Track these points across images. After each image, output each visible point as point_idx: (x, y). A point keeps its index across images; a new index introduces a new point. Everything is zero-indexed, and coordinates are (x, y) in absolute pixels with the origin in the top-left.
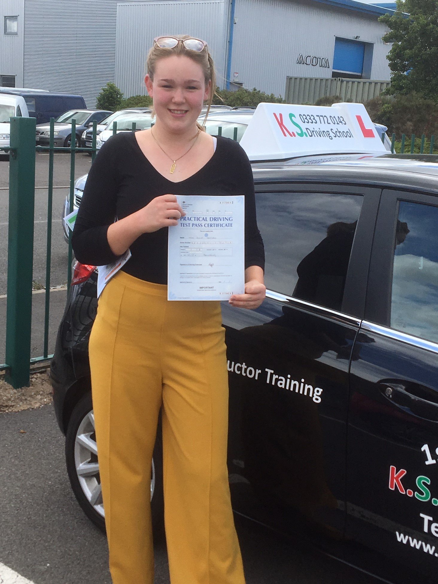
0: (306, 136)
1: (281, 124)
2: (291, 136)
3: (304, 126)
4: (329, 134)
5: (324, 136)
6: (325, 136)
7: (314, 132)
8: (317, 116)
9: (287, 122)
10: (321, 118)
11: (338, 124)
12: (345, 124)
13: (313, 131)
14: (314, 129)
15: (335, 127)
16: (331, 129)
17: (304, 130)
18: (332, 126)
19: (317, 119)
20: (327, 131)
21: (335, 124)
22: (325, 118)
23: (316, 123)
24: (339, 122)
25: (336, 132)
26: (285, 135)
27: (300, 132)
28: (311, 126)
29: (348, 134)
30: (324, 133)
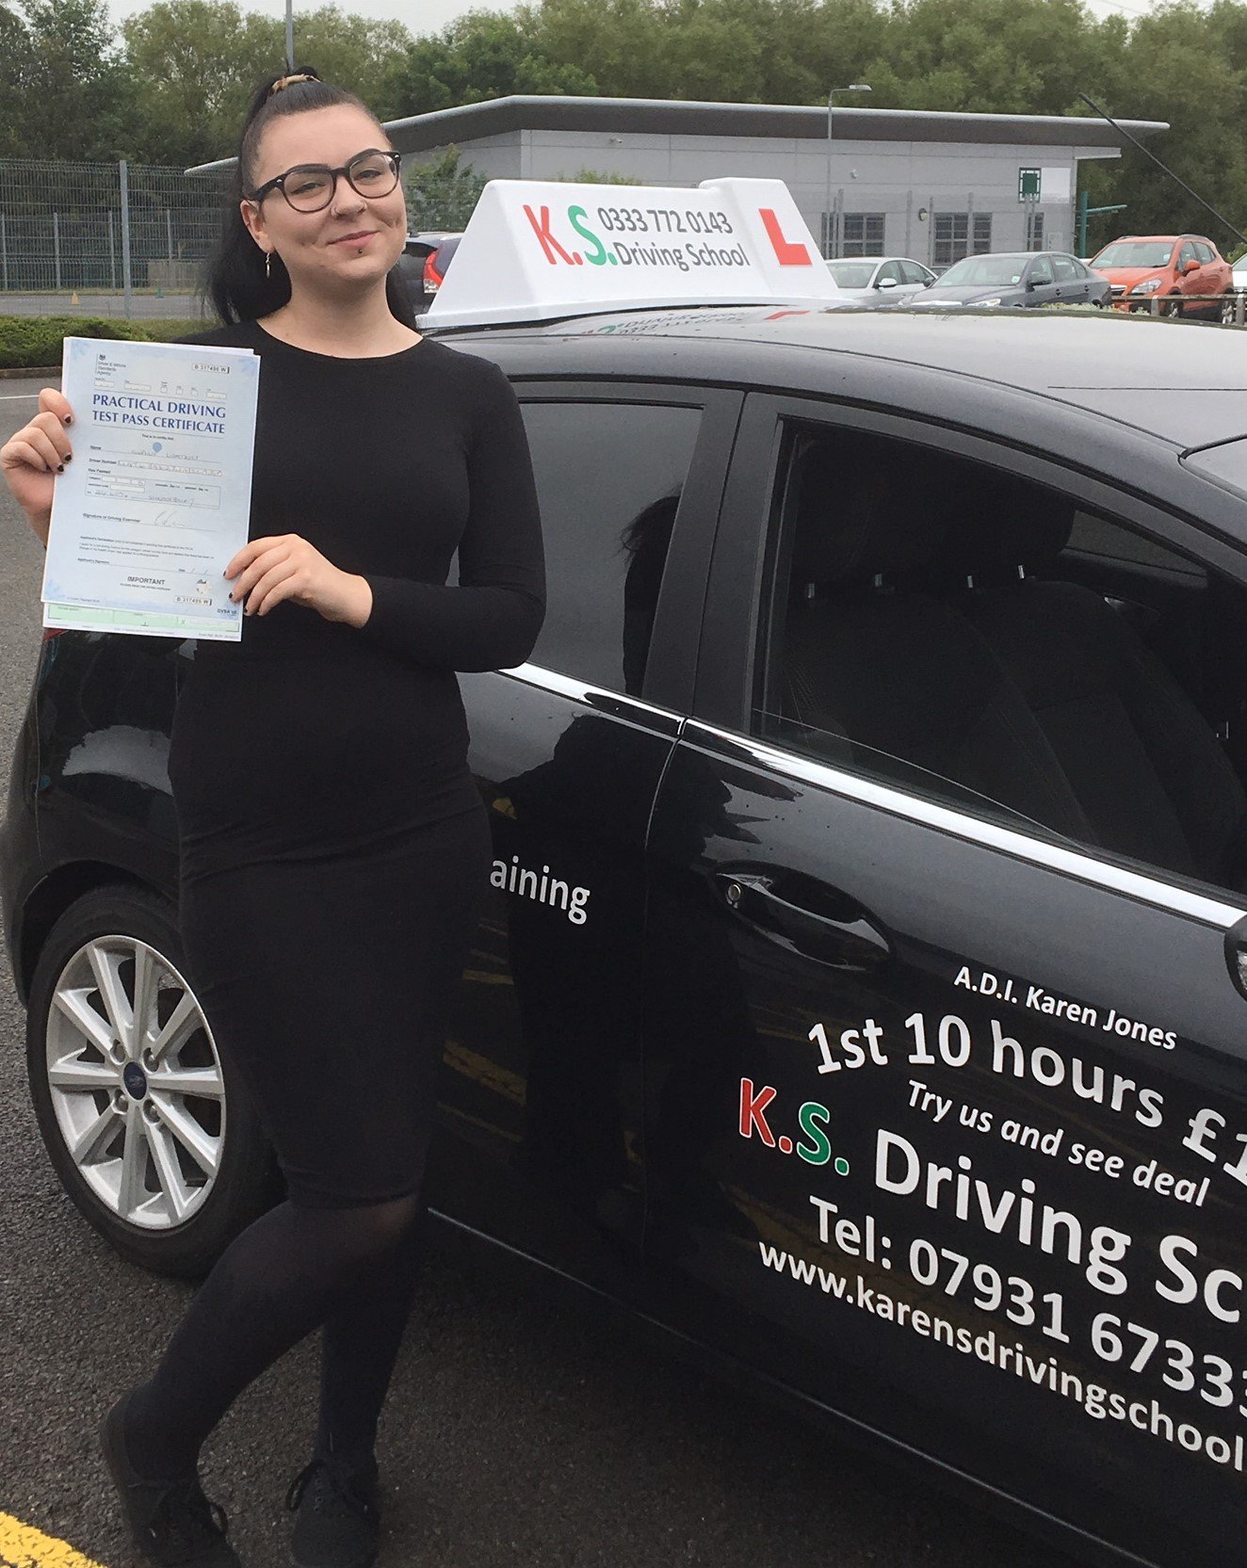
0: (614, 263)
1: (543, 233)
2: (570, 262)
3: (608, 239)
4: (681, 258)
5: (665, 262)
6: (668, 264)
7: (638, 254)
8: (649, 212)
9: (560, 228)
10: (662, 218)
11: (708, 231)
12: (730, 231)
13: (634, 251)
14: (637, 244)
15: (698, 240)
16: (688, 246)
17: (609, 249)
18: (690, 236)
19: (649, 219)
20: (675, 251)
21: (699, 231)
22: (673, 219)
23: (645, 229)
24: (710, 227)
25: (701, 251)
26: (553, 261)
27: (594, 252)
28: (628, 239)
29: (735, 258)
30: (667, 254)
